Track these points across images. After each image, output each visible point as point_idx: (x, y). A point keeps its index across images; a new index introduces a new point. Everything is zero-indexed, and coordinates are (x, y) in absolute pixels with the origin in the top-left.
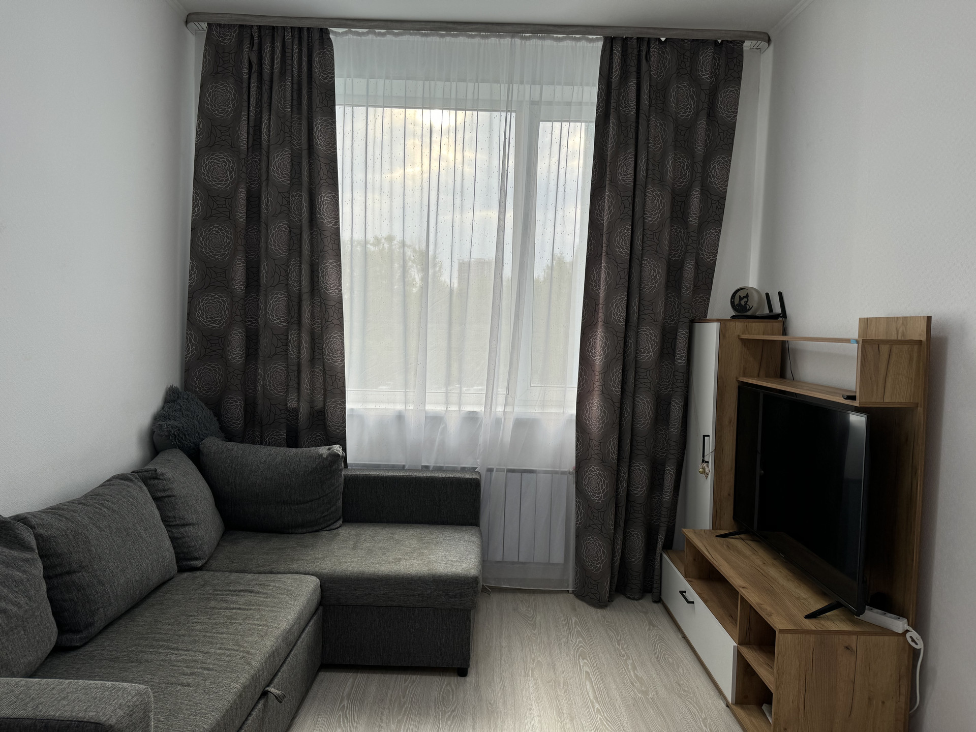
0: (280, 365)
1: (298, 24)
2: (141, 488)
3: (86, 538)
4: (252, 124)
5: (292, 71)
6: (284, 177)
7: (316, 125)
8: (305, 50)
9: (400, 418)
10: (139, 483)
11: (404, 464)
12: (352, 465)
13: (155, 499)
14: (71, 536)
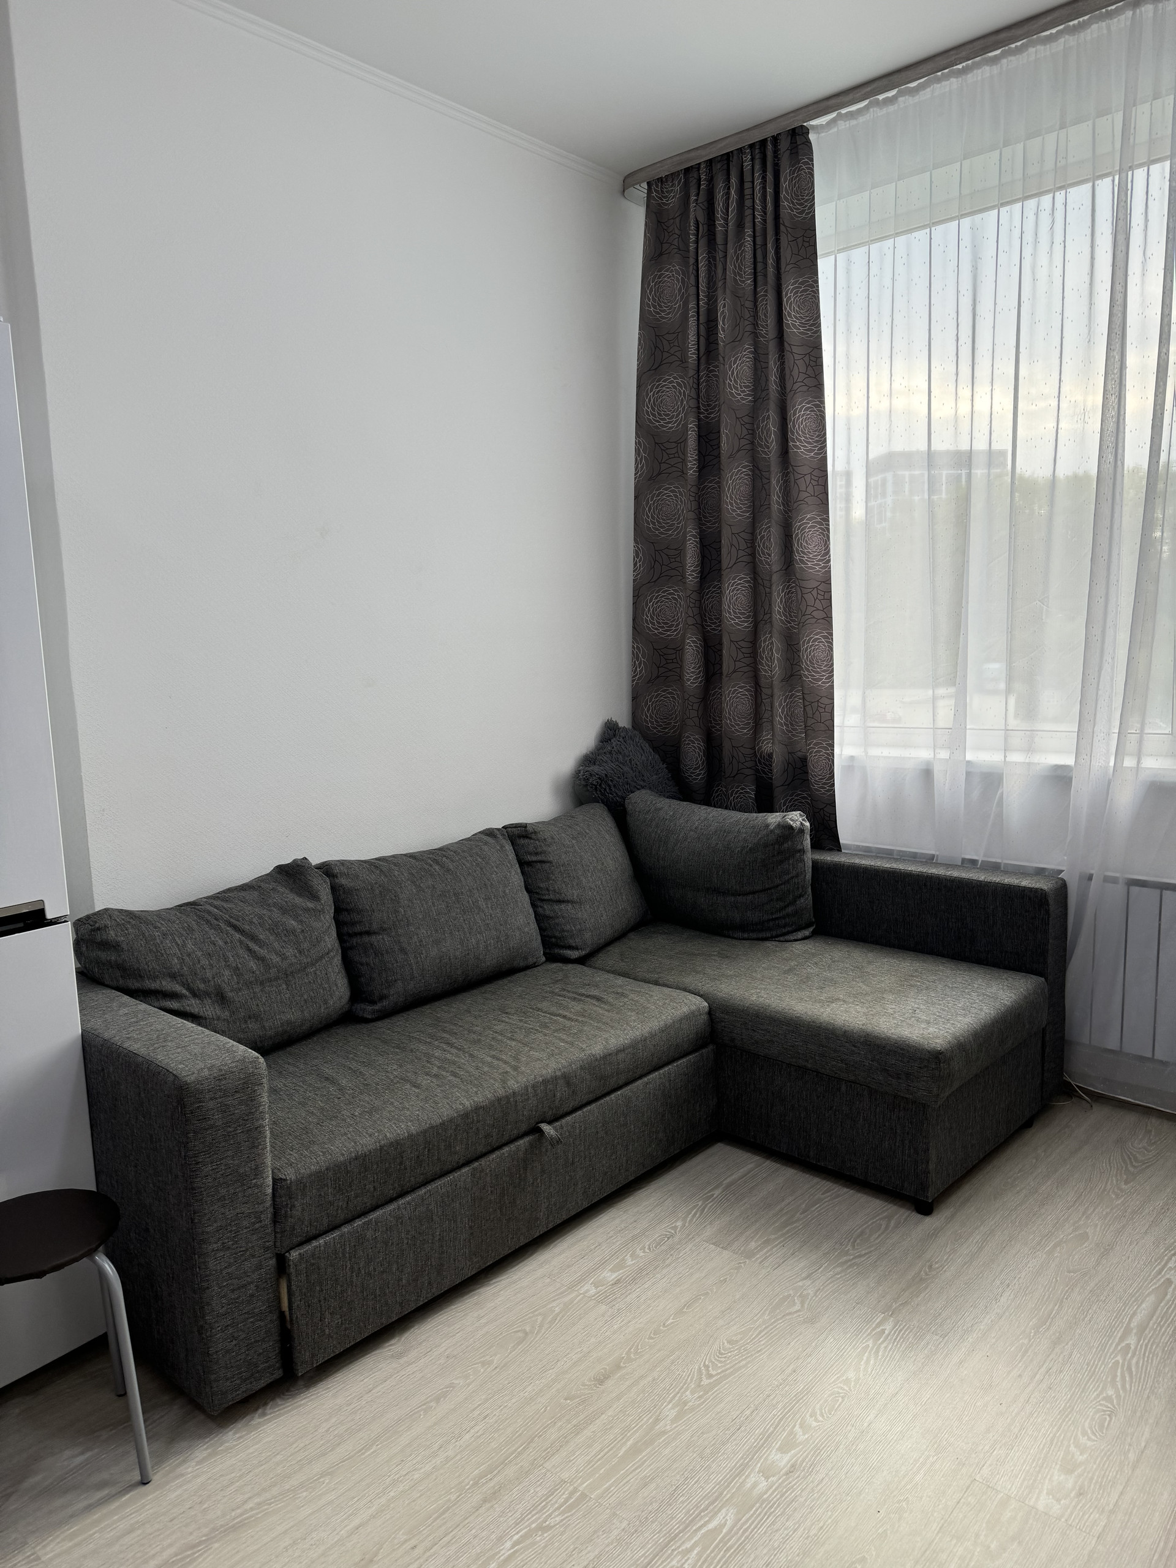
0: (741, 687)
1: (757, 137)
2: (502, 847)
3: (395, 896)
4: (702, 319)
5: (754, 215)
6: (743, 391)
7: (786, 294)
8: (770, 176)
9: (927, 773)
10: (504, 841)
11: (933, 852)
12: (848, 847)
13: (522, 864)
14: (377, 892)
